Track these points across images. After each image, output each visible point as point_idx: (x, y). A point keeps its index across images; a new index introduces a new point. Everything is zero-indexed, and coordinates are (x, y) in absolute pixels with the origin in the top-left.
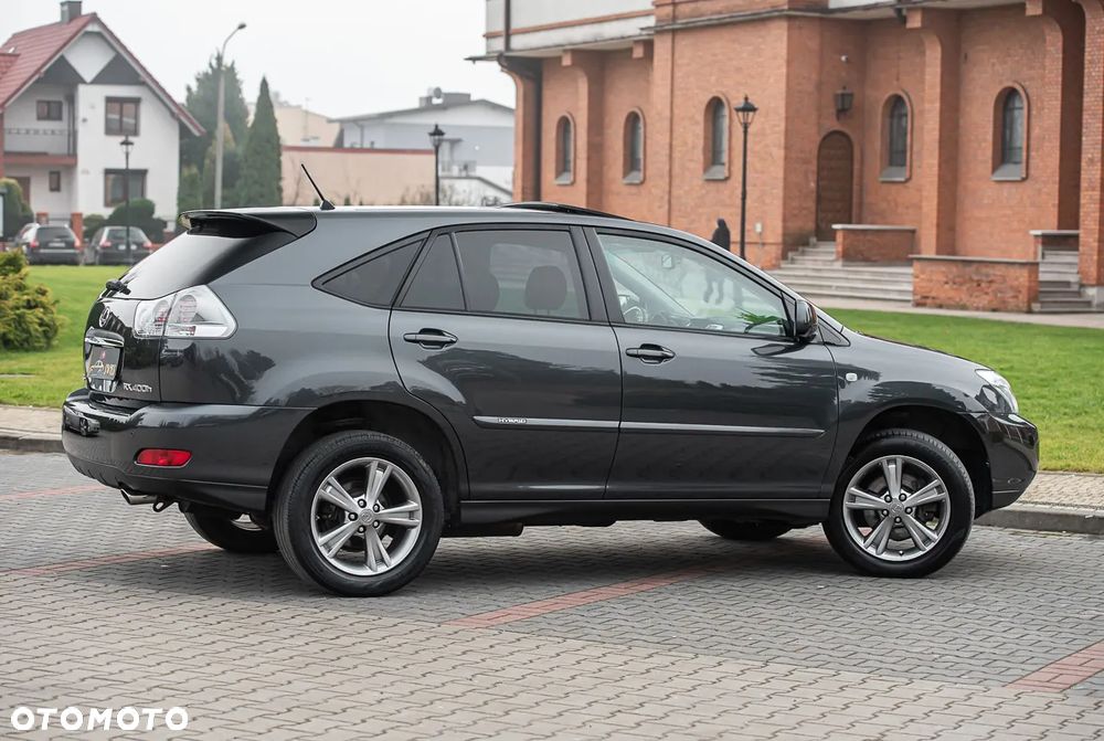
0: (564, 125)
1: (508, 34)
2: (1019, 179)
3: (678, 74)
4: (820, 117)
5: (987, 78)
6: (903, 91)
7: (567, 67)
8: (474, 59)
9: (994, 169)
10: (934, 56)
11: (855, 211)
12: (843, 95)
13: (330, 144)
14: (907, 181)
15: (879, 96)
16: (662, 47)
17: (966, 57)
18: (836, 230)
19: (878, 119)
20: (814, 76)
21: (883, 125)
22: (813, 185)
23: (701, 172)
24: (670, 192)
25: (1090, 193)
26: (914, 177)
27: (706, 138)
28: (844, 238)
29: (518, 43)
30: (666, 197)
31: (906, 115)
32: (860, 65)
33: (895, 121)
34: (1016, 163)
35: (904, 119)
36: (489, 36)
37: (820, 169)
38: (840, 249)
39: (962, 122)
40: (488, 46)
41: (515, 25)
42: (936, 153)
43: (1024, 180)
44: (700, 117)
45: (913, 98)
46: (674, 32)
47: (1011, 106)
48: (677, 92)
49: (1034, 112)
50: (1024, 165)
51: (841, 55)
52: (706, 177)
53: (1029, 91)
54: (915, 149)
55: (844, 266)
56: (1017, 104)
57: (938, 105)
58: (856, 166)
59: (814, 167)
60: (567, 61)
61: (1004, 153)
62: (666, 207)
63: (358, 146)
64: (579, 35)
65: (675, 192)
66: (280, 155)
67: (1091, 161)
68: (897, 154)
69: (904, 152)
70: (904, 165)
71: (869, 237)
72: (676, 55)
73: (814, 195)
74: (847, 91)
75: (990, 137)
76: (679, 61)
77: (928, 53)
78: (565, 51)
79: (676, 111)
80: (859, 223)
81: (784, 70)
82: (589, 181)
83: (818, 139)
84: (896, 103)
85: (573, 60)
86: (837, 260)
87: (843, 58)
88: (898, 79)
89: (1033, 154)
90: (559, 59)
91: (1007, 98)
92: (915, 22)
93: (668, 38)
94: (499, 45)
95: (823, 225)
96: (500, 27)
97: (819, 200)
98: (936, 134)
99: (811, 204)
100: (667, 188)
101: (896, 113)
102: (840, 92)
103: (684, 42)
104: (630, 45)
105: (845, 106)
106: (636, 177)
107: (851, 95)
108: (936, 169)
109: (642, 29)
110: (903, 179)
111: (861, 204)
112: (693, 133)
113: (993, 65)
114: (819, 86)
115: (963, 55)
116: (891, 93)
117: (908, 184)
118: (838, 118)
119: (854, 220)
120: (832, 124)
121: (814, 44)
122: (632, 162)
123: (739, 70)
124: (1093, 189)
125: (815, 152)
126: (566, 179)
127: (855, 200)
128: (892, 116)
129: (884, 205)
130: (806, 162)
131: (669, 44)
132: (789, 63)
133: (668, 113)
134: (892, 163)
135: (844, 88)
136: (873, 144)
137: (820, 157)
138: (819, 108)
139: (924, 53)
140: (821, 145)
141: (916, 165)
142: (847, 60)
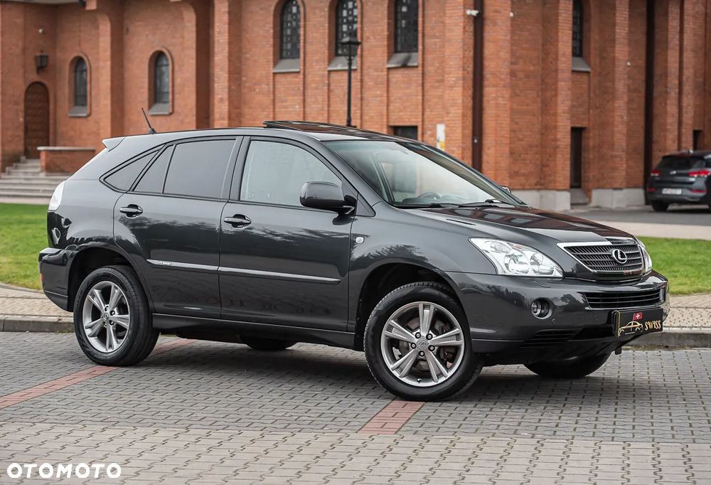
2: (167, 113)
4: (25, 72)
5: (143, 43)
6: (83, 53)
9: (150, 107)
10: (105, 28)
11: (51, 137)
12: (42, 57)
14: (88, 116)
15: (65, 58)
17: (127, 30)
18: (40, 151)
19: (66, 72)
20: (21, 44)
21: (70, 78)
22: (22, 119)
25: (221, 122)
26: (93, 114)
28: (47, 156)
31: (86, 70)
32: (52, 35)
33: (78, 74)
34: (165, 102)
35: (84, 73)
37: (26, 108)
38: (43, 164)
39: (126, 75)
42: (109, 97)
43: (171, 114)
45: (90, 58)
47: (160, 63)
49: (176, 68)
50: (171, 103)
51: (39, 29)
53: (173, 54)
54: (93, 94)
55: (47, 176)
56: (165, 62)
57: (109, 63)
58: (51, 107)
59: (22, 107)
61: (156, 95)
67: (221, 100)
68: (80, 97)
69: (85, 96)
70: (84, 104)
71: (62, 156)
73: (22, 127)
74: (44, 54)
75: (146, 85)
77: (101, 27)
80: (55, 145)
83: (24, 88)
84: (79, 62)
86: (42, 171)
87: (41, 31)
88: (79, 45)
89: (177, 96)
91: (158, 58)
92: (92, 6)
95: (29, 148)
97: (26, 130)
98: (109, 84)
99: (21, 134)
101: (79, 69)
102: (38, 54)
105: (43, 65)
107: (47, 57)
108: (109, 108)
110: (85, 115)
111: (55, 133)
113: (147, 35)
114: (24, 50)
115: (125, 31)
116: (75, 54)
117: (89, 118)
118: (38, 73)
119: (51, 143)
120: (34, 77)
121: (20, 21)
124: (223, 119)
125: (22, 97)
127: (51, 130)
128: (76, 72)
129: (72, 133)
130: (16, 103)
132: (3, 34)
134: (76, 104)
135: (42, 51)
136: (63, 90)
137: (26, 100)
138: (24, 67)
139: (97, 28)
140: (27, 92)
141: (93, 105)
142: (43, 32)
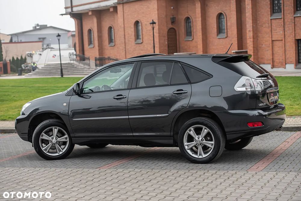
0: (90, 31)
1: (72, 7)
2: (225, 37)
3: (125, 15)
4: (167, 24)
5: (213, 11)
6: (189, 15)
7: (90, 15)
8: (62, 15)
9: (217, 35)
10: (198, 5)
11: (178, 49)
12: (173, 18)
13: (8, 41)
14: (193, 39)
15: (183, 18)
16: (120, 8)
17: (207, 5)
19: (183, 23)
20: (165, 13)
21: (184, 26)
22: (167, 43)
23: (134, 41)
24: (125, 48)
25: (250, 40)
27: (135, 32)
29: (75, 9)
30: (124, 49)
31: (191, 22)
32: (176, 9)
34: (223, 33)
35: (190, 23)
36: (66, 8)
37: (168, 38)
39: (207, 23)
40: (66, 11)
41: (74, 4)
42: (201, 32)
43: (226, 37)
44: (133, 26)
45: (192, 17)
46: (123, 3)
47: (221, 18)
48: (126, 20)
49: (228, 19)
50: (226, 33)
52: (136, 43)
53: (226, 14)
54: (194, 31)
56: (223, 17)
57: (200, 19)
58: (178, 37)
59: (166, 38)
60: (90, 13)
61: (220, 30)
62: (124, 52)
63: (16, 42)
64: (93, 6)
65: (127, 47)
66: (1, 45)
67: (250, 31)
68: (189, 33)
69: (191, 32)
70: (191, 35)
72: (124, 10)
73: (167, 46)
74: (174, 17)
75: (216, 27)
76: (125, 11)
77: (196, 5)
78: (90, 11)
79: (125, 25)
80: (179, 52)
81: (157, 12)
82: (99, 46)
83: (167, 30)
84: (188, 18)
85: (92, 13)
87: (172, 8)
88: (188, 13)
89: (228, 30)
90: (88, 13)
91: (220, 16)
93: (121, 6)
94: (69, 10)
96: (69, 5)
97: (168, 47)
98: (201, 27)
99: (167, 48)
100: (124, 47)
101: (188, 22)
102: (172, 17)
103: (126, 6)
104: (109, 8)
105: (173, 21)
106: (113, 44)
108: (201, 36)
109: (114, 3)
110: (191, 40)
111: (179, 47)
112: (131, 31)
113: (215, 7)
114: (166, 16)
115: (206, 6)
116: (186, 16)
117: (193, 41)
118: (172, 24)
119: (178, 51)
120: (170, 26)
121: (164, 4)
122: (111, 40)
123: (143, 13)
124: (251, 39)
126: (92, 46)
127: (178, 46)
128: (186, 23)
129: (186, 47)
130: (164, 37)
131: (122, 7)
132: (158, 10)
133: (123, 26)
134: (187, 36)
135: (173, 16)
136: (182, 31)
137: (168, 35)
138: (167, 22)
139: (195, 5)
140: (168, 32)
141: (194, 35)
142: (173, 8)
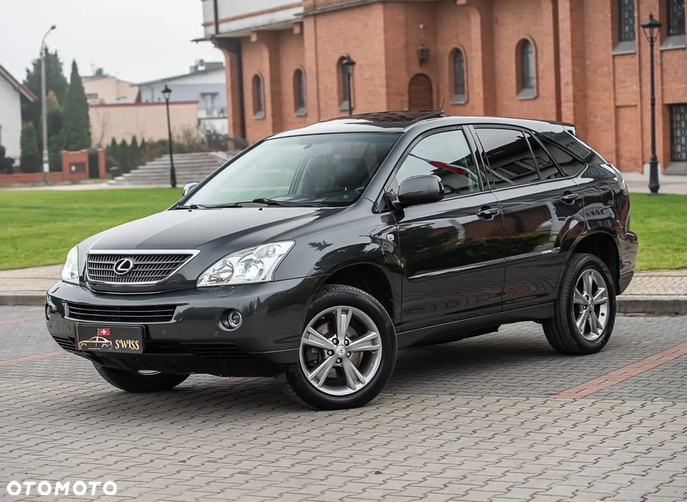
0: (257, 80)
1: (217, 23)
2: (532, 97)
3: (319, 43)
4: (408, 65)
5: (509, 34)
6: (460, 45)
7: (254, 42)
8: (197, 41)
9: (518, 92)
10: (476, 20)
12: (422, 50)
13: (133, 101)
14: (467, 102)
15: (445, 49)
16: (308, 26)
17: (496, 20)
19: (446, 63)
20: (403, 39)
21: (450, 68)
23: (337, 106)
25: (567, 104)
26: (470, 101)
27: (338, 84)
29: (224, 28)
31: (463, 61)
32: (433, 29)
33: (457, 65)
34: (530, 87)
35: (462, 64)
36: (206, 25)
37: (410, 99)
39: (497, 63)
40: (205, 31)
41: (221, 17)
42: (481, 84)
43: (536, 98)
44: (334, 71)
45: (465, 49)
46: (315, 15)
47: (526, 51)
48: (320, 55)
49: (539, 54)
50: (535, 88)
51: (420, 24)
52: (341, 109)
53: (536, 41)
54: (469, 83)
56: (529, 50)
57: (480, 53)
58: (435, 95)
59: (406, 98)
60: (254, 38)
61: (523, 81)
63: (150, 101)
64: (261, 21)
67: (567, 84)
68: (459, 86)
69: (463, 85)
70: (463, 93)
72: (317, 32)
74: (425, 48)
75: (514, 72)
76: (319, 35)
77: (472, 19)
78: (252, 32)
79: (319, 67)
81: (383, 36)
82: (273, 116)
83: (408, 80)
84: (457, 54)
85: (258, 37)
87: (421, 26)
88: (456, 38)
90: (249, 37)
91: (523, 46)
92: (461, 1)
93: (312, 20)
94: (212, 30)
96: (212, 19)
98: (480, 72)
101: (457, 60)
102: (420, 48)
103: (322, 23)
104: (291, 26)
105: (424, 57)
106: (302, 111)
107: (428, 50)
108: (481, 95)
109: (296, 15)
110: (463, 102)
112: (330, 81)
113: (513, 25)
114: (407, 45)
115: (494, 21)
116: (454, 46)
117: (468, 105)
118: (420, 65)
120: (417, 69)
121: (401, 18)
122: (299, 102)
123: (355, 38)
124: (569, 102)
125: (406, 88)
126: (260, 115)
128: (455, 62)
130: (401, 95)
131: (313, 23)
132: (385, 32)
133: (315, 69)
134: (456, 92)
135: (423, 46)
136: (444, 80)
137: (410, 91)
138: (407, 60)
139: (469, 20)
140: (411, 84)
141: (470, 93)
142: (424, 27)
